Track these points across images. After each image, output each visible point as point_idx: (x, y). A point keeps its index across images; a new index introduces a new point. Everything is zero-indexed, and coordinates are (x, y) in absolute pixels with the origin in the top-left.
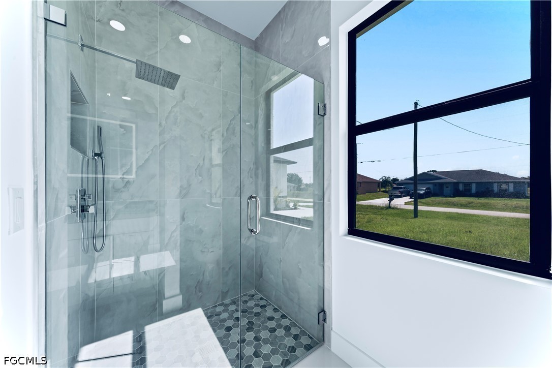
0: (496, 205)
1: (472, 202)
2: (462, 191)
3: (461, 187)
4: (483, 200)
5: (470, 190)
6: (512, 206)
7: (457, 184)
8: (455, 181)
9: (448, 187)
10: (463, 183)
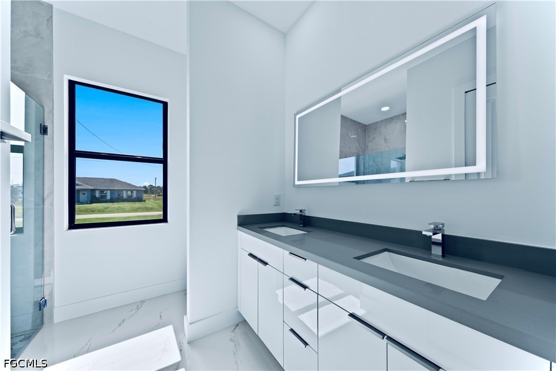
0: (126, 208)
1: (108, 207)
2: (99, 198)
3: (97, 194)
4: (116, 205)
5: (105, 196)
6: (135, 208)
7: (93, 191)
8: (92, 188)
9: (84, 194)
10: (99, 190)
